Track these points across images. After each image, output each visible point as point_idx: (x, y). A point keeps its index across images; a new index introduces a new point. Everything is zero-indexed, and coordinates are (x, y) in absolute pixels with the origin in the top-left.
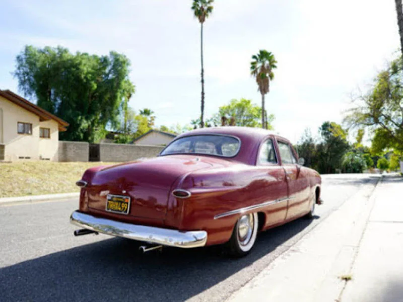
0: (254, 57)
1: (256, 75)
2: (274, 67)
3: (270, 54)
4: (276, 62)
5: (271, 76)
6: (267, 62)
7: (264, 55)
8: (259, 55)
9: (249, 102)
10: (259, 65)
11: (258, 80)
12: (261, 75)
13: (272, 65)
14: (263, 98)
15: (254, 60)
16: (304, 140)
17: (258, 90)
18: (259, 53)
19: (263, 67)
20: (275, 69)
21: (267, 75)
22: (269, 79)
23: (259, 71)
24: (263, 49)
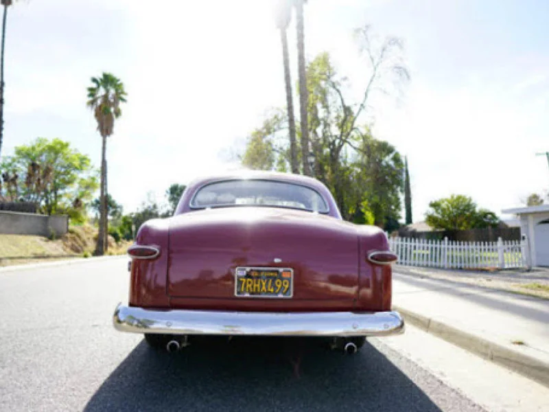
0: (94, 80)
1: (95, 107)
2: (123, 100)
3: (118, 80)
4: (126, 94)
5: (118, 113)
6: (112, 91)
7: (109, 80)
8: (101, 80)
9: (67, 145)
10: (102, 92)
11: (96, 115)
12: (102, 108)
13: (119, 97)
14: (104, 142)
15: (94, 85)
16: (146, 206)
17: (98, 128)
18: (102, 77)
19: (106, 97)
20: (124, 103)
21: (112, 110)
22: (114, 116)
23: (99, 102)
24: (108, 72)
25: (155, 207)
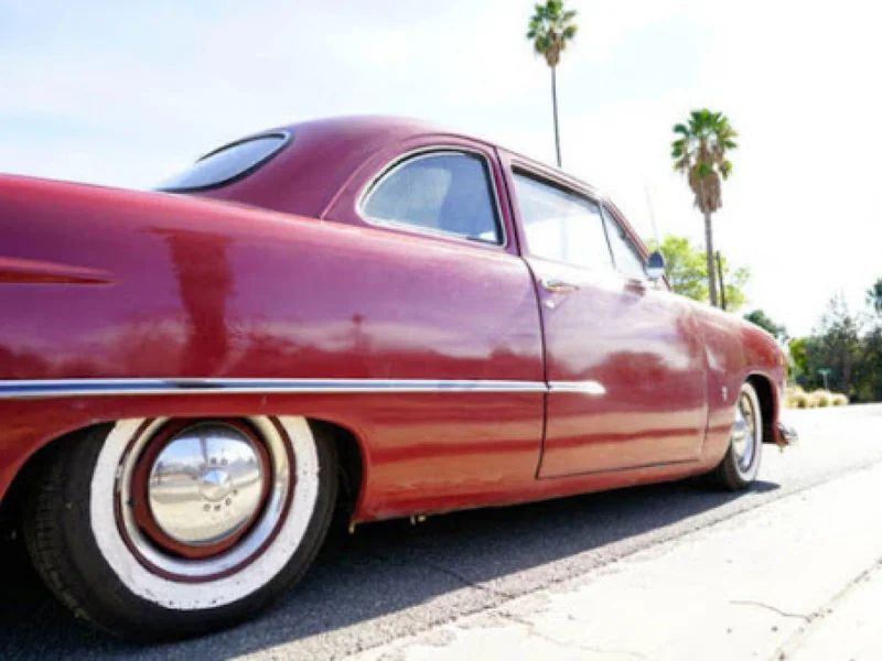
0: (679, 128)
1: (686, 170)
2: (731, 145)
3: (718, 115)
4: (734, 134)
5: (725, 169)
6: (713, 138)
7: (702, 120)
8: (690, 123)
10: (693, 146)
11: (692, 182)
12: (698, 169)
13: (725, 143)
14: (708, 222)
15: (680, 136)
16: (830, 325)
17: (696, 202)
18: (691, 118)
19: (702, 150)
20: (733, 149)
21: (715, 167)
22: (720, 175)
23: (693, 161)
24: (699, 108)
25: (847, 322)
